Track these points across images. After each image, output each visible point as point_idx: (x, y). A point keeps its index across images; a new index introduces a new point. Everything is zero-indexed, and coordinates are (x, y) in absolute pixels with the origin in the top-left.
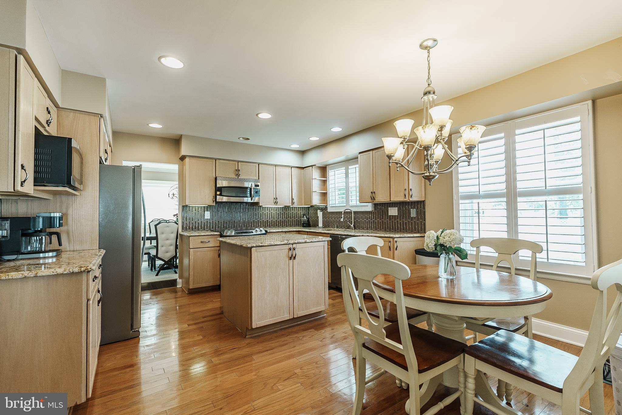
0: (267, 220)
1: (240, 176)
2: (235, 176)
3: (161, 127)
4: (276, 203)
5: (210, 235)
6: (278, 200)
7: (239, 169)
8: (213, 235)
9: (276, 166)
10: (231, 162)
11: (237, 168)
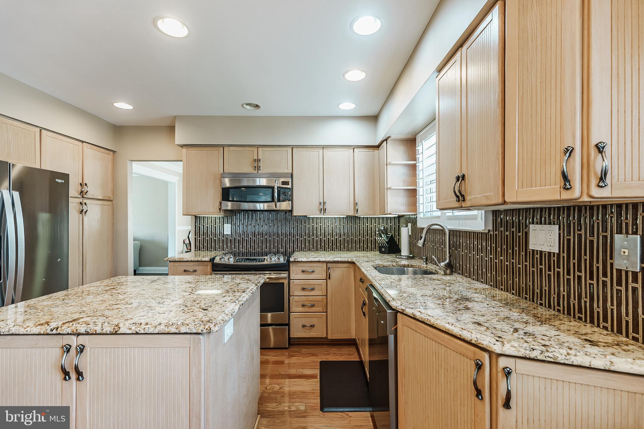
0: (321, 238)
1: (261, 168)
2: (253, 170)
3: (131, 107)
4: (323, 210)
5: (196, 261)
6: (327, 206)
7: (259, 158)
8: (200, 261)
9: (323, 147)
10: (246, 149)
11: (256, 158)
